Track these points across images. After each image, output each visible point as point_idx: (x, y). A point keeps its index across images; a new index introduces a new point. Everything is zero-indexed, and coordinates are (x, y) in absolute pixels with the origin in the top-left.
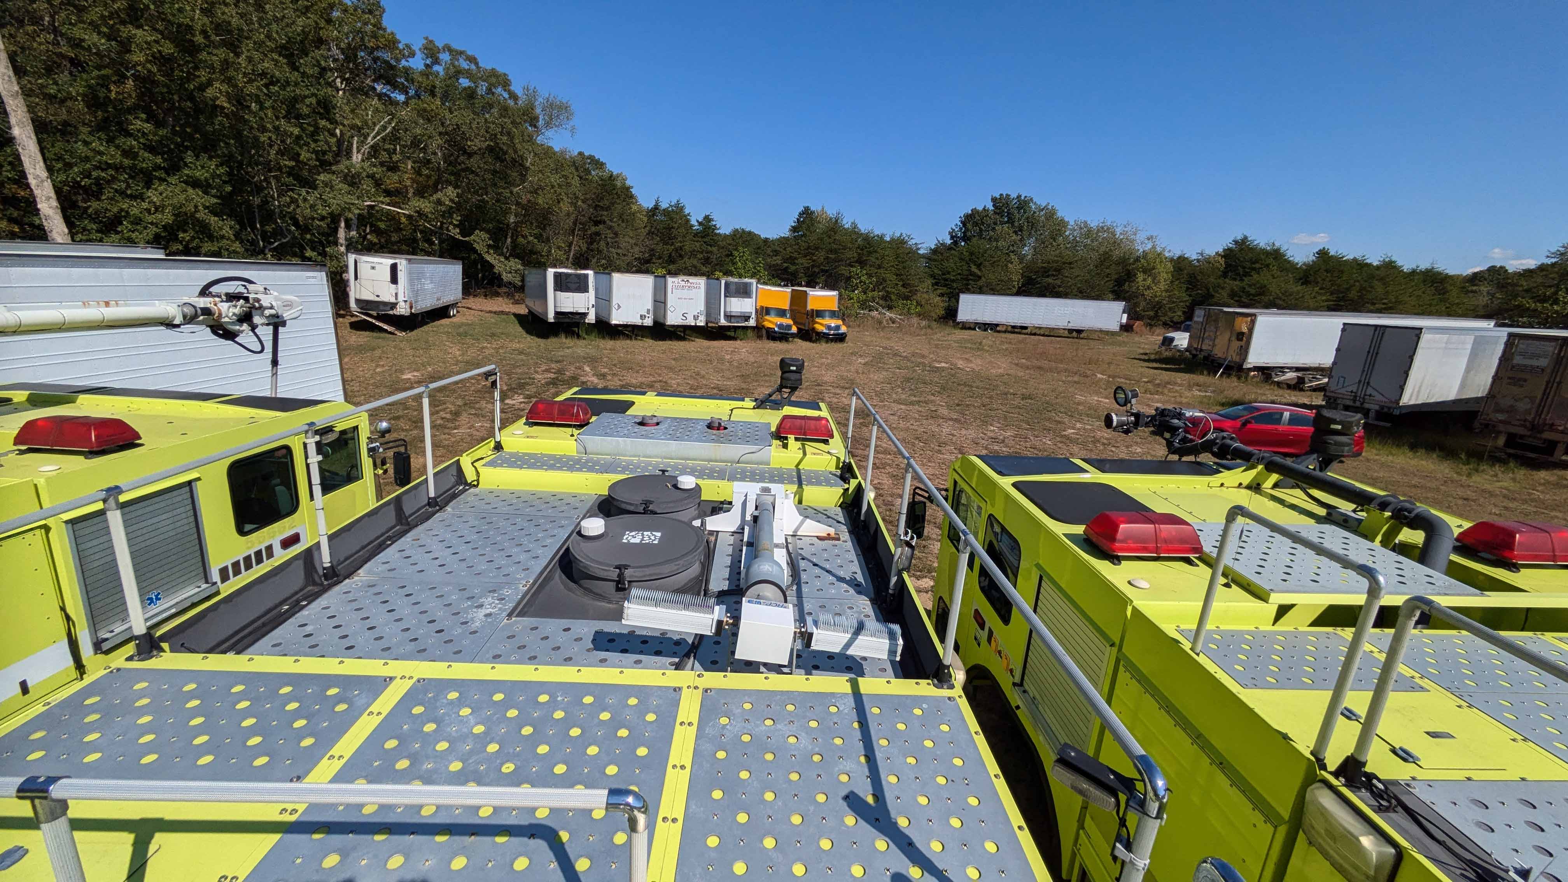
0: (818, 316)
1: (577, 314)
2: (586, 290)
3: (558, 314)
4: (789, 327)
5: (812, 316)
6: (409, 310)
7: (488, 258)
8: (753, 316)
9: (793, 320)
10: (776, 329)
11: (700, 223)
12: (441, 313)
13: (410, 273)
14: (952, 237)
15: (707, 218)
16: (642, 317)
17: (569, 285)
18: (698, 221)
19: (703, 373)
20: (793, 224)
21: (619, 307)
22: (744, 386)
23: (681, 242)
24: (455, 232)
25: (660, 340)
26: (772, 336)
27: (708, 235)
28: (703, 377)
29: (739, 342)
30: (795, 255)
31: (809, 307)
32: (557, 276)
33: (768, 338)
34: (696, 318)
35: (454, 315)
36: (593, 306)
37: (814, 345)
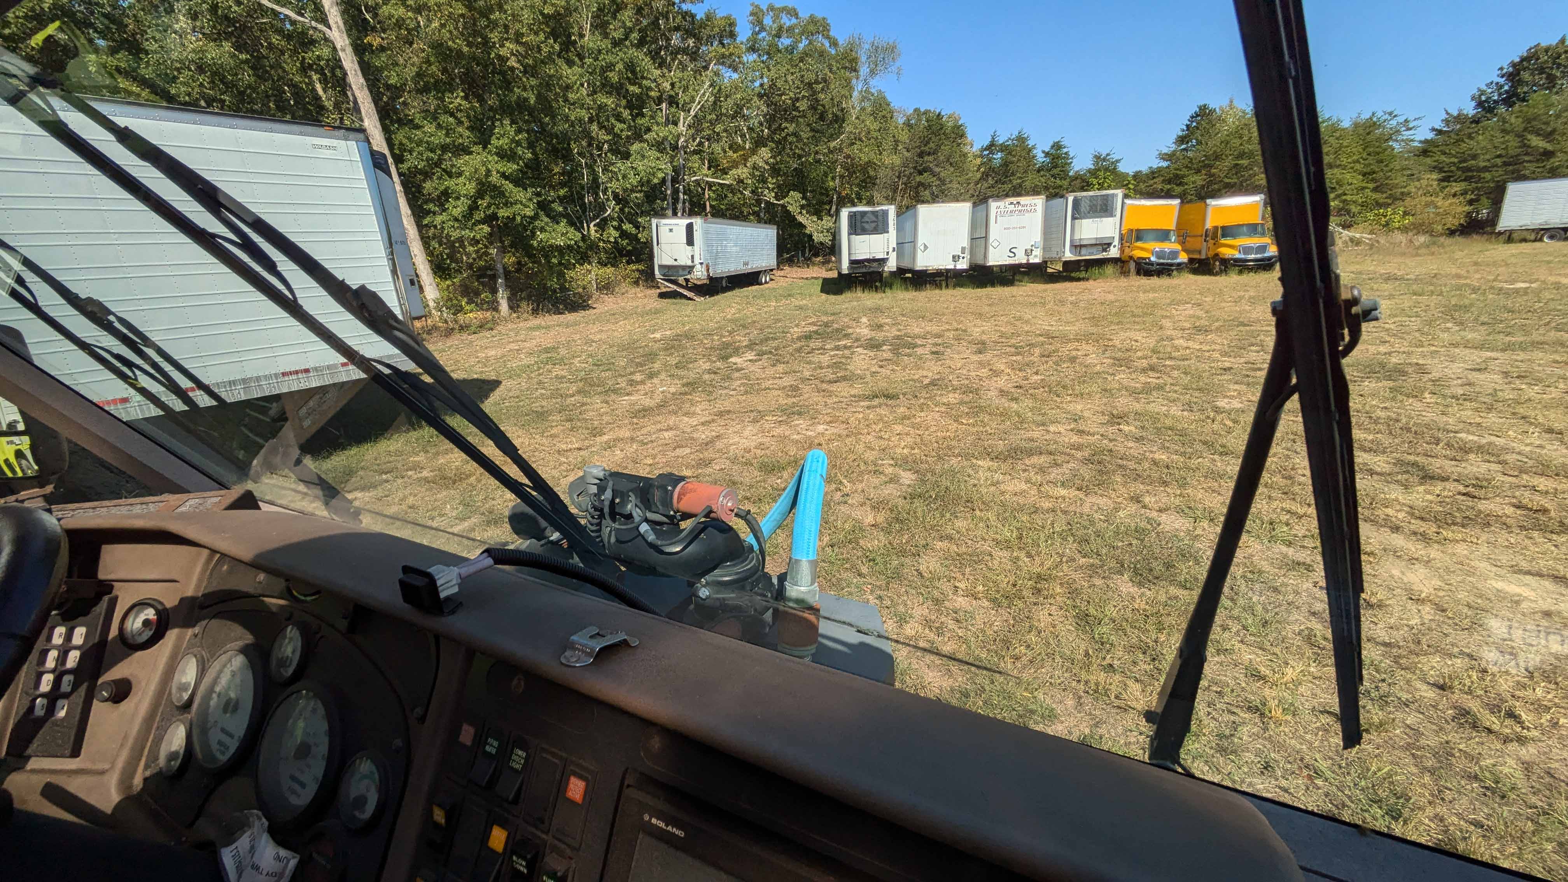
0: (1224, 236)
1: (875, 260)
2: (885, 230)
3: (853, 262)
4: (1175, 254)
5: (1215, 237)
6: (705, 273)
7: (800, 219)
8: (1116, 242)
9: (1182, 243)
10: (1153, 259)
11: (1047, 154)
12: (750, 279)
13: (706, 233)
14: (1480, 104)
15: (1057, 146)
16: (955, 258)
17: (866, 226)
18: (1043, 152)
19: (1027, 317)
20: (1180, 133)
21: (926, 247)
22: (1094, 330)
23: (1020, 178)
24: (770, 197)
25: (978, 287)
26: (1145, 269)
27: (1055, 167)
28: (1027, 322)
29: (1091, 282)
30: (1185, 171)
31: (1209, 225)
32: (852, 217)
33: (1138, 273)
34: (1028, 253)
35: (766, 282)
36: (894, 250)
37: (1217, 278)
